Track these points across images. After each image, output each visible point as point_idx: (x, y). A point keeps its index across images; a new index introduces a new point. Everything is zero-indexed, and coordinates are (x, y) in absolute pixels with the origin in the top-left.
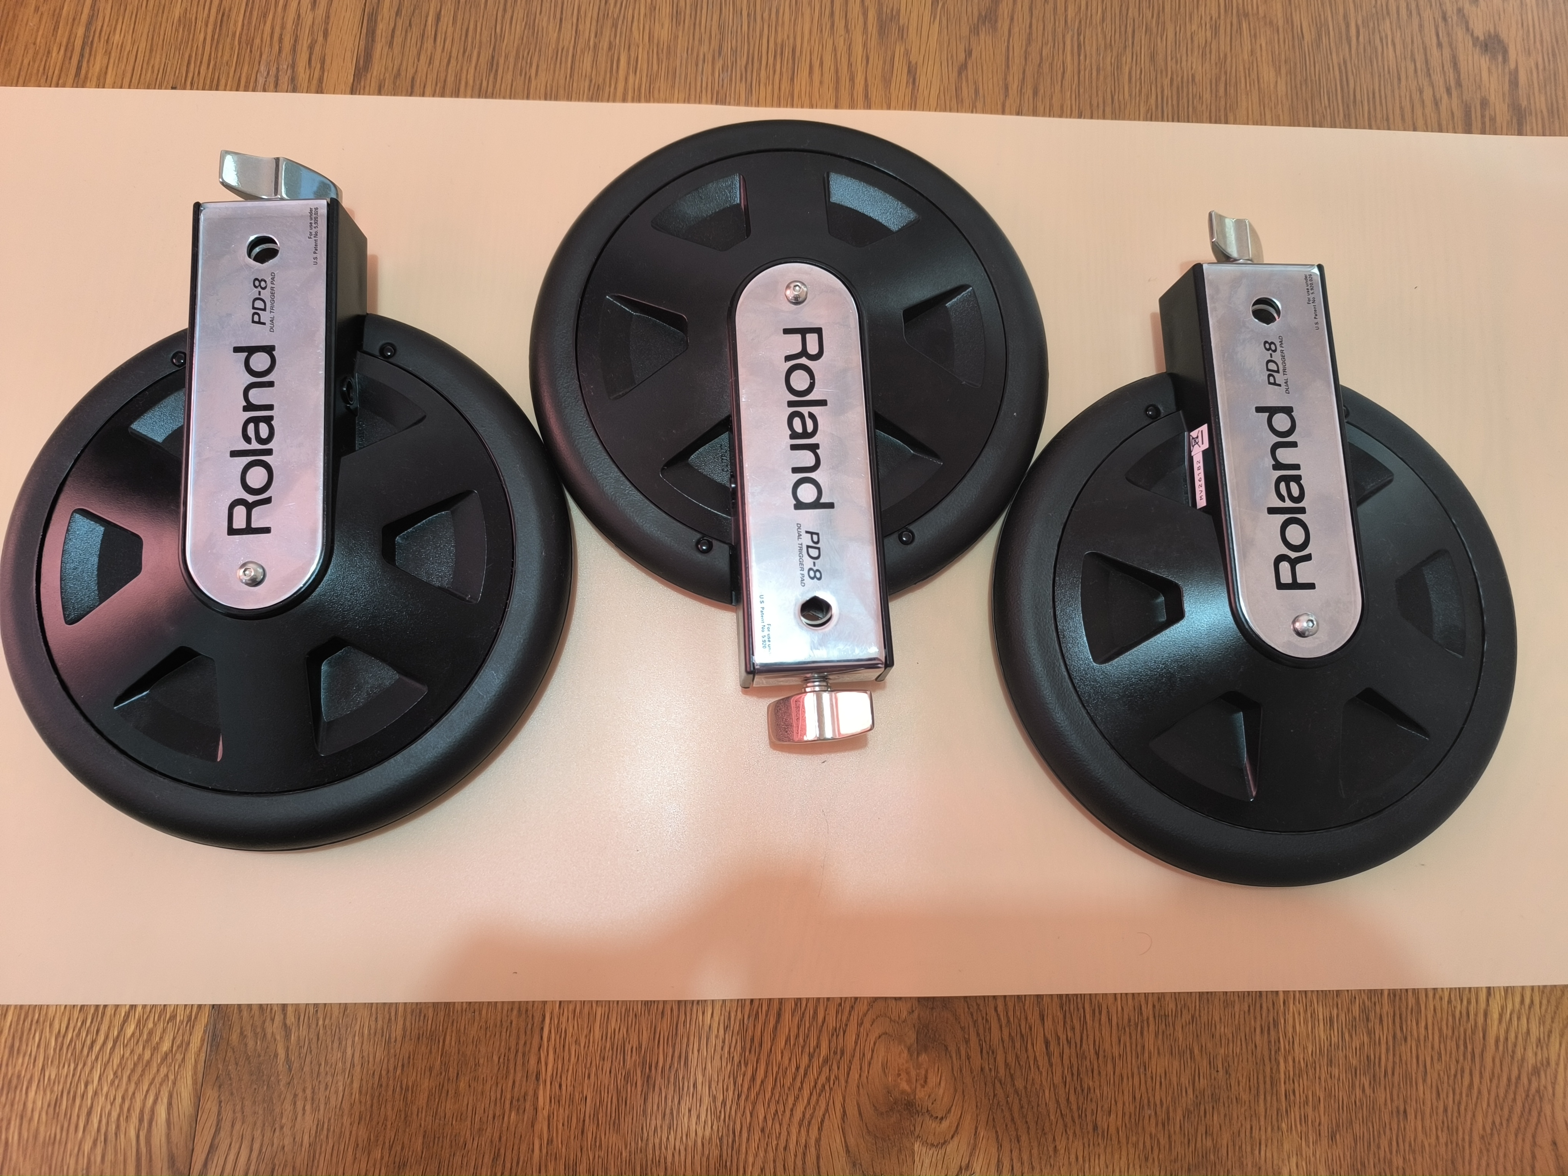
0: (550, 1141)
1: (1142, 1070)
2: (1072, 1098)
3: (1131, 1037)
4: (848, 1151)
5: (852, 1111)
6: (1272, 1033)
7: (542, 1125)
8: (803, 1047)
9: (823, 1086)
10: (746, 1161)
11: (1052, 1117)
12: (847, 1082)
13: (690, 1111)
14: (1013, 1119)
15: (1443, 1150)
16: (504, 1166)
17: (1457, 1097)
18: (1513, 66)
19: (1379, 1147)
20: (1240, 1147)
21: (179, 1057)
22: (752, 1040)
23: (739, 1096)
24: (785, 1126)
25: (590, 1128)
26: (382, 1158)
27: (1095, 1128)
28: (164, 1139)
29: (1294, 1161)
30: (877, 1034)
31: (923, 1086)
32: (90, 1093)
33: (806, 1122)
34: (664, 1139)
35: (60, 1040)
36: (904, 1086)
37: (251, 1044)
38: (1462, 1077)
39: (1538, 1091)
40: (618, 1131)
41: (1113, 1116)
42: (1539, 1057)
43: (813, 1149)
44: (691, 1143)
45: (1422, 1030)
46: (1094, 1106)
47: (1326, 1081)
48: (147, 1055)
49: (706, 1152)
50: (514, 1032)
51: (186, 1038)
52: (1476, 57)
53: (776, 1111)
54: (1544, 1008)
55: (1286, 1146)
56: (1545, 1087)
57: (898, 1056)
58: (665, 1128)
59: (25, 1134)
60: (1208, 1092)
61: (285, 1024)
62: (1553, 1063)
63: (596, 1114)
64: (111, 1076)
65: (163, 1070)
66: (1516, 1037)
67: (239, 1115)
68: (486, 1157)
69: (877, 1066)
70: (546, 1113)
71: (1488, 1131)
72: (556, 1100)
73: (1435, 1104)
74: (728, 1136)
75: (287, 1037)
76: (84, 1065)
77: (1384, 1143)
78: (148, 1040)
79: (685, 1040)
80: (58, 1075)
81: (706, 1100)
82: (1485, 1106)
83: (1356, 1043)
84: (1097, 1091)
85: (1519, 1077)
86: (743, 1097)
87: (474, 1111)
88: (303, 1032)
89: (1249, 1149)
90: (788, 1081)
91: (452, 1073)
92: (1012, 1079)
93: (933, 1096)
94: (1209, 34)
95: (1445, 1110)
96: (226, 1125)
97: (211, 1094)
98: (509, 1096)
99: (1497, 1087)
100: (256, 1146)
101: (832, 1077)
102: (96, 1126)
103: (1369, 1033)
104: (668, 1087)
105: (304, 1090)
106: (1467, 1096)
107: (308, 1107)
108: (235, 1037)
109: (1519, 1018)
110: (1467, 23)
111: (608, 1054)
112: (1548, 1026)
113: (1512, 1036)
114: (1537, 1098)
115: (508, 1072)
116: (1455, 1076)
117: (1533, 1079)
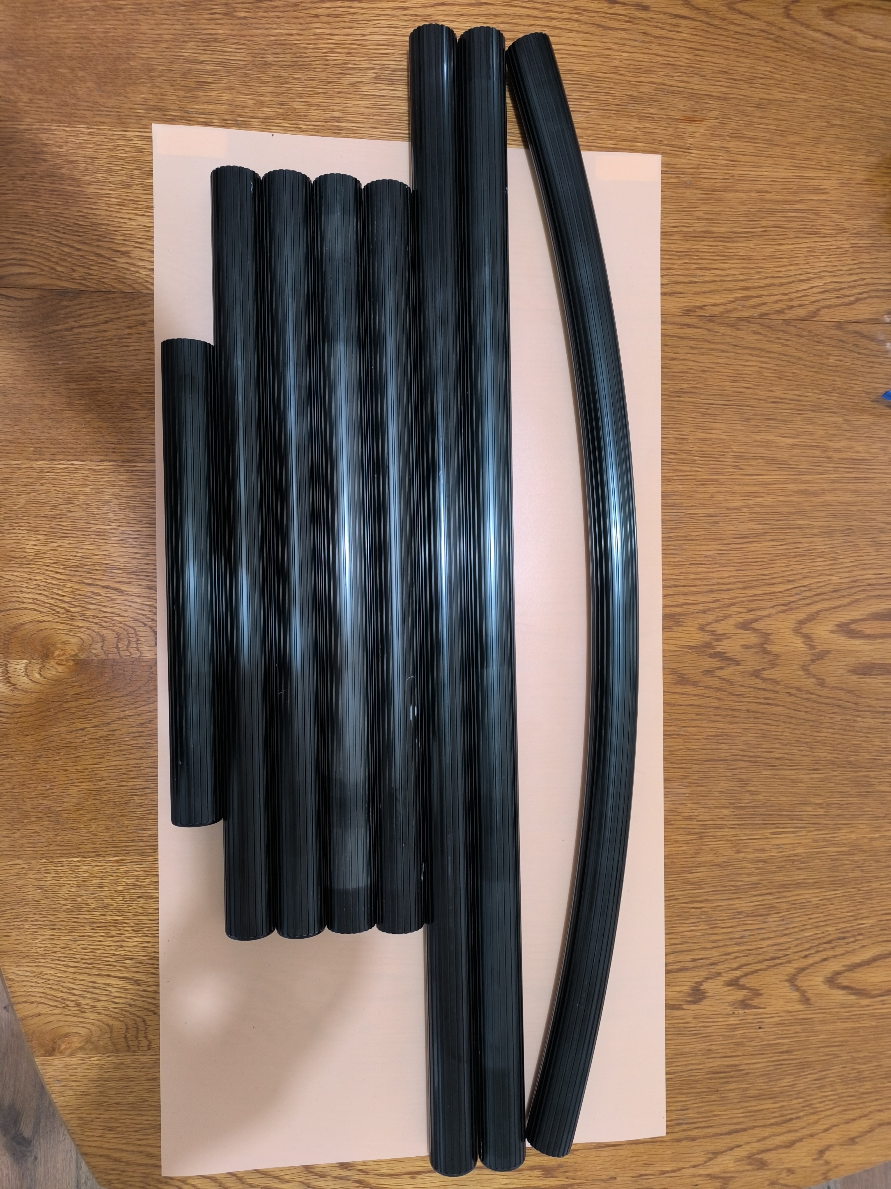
0: (20, 469)
1: (70, 782)
2: (54, 744)
3: (87, 775)
4: (21, 624)
5: (43, 626)
6: (93, 854)
7: (28, 464)
8: (74, 598)
9: (54, 610)
10: (14, 571)
11: (43, 733)
12: (57, 622)
13: (38, 540)
14: (41, 712)
15: (34, 950)
16: (7, 446)
17: (63, 959)
18: (685, 1007)
19: (34, 914)
20: (32, 836)
21: (54, 276)
22: (76, 571)
23: (47, 566)
24: (33, 591)
25: (27, 489)
26: (8, 384)
27: (40, 757)
28: (12, 272)
29: (26, 866)
30: (83, 637)
31: (57, 663)
32: (33, 233)
33: (35, 602)
34: (23, 528)
35: (59, 215)
36: (57, 653)
37: (62, 312)
38: (74, 962)
39: (67, 1006)
40: (26, 504)
41: (46, 767)
42: (86, 1007)
43: (21, 606)
44: (22, 542)
45: (98, 939)
46: (50, 756)
47: (69, 884)
48: (53, 260)
49: (18, 550)
50: (75, 446)
51: (63, 278)
52: (689, 983)
53: (40, 586)
54: (113, 1010)
55: (33, 862)
56: (70, 1010)
57: (72, 649)
58: (29, 528)
59: (11, 202)
60: (60, 818)
61: (73, 328)
62: (82, 1015)
63: (35, 492)
64: (42, 242)
65: (46, 269)
66: (96, 994)
67: (26, 309)
68: (10, 437)
69: (65, 638)
70: (35, 465)
71: (44, 977)
72: (41, 470)
73: (59, 946)
74: (27, 561)
75: (67, 330)
76: (47, 228)
77: (37, 917)
78: (61, 259)
79: (75, 536)
80: (41, 215)
81: (45, 549)
82: (58, 975)
83: (90, 901)
84: (58, 758)
85: (74, 995)
86: (47, 568)
87: (33, 429)
88: (70, 338)
89: (31, 841)
90: (55, 591)
91: (52, 416)
92: (62, 711)
93: (51, 669)
94: (687, 814)
95: (55, 952)
96: (20, 303)
97: (35, 294)
98: (42, 446)
99: (68, 982)
100: (11, 320)
101: (59, 615)
102: (17, 237)
103: (95, 908)
104: (50, 528)
105: (40, 341)
106: (63, 965)
107: (32, 344)
108: (65, 303)
109: (107, 995)
110: (711, 978)
111: (66, 496)
112: (103, 1012)
113: (98, 991)
114: (63, 1005)
115: (54, 444)
116: (74, 958)
117: (74, 1003)
